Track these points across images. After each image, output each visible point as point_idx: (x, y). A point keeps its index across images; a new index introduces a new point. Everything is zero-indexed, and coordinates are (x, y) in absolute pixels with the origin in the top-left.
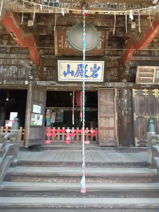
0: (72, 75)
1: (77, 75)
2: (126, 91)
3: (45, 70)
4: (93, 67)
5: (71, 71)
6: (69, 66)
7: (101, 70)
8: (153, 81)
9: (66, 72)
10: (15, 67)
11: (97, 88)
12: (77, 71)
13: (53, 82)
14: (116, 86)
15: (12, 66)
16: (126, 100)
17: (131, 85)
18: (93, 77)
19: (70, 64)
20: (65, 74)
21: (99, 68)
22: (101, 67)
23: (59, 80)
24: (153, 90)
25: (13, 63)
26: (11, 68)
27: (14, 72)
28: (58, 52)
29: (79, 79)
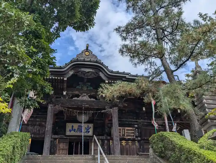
0: (74, 131)
1: (77, 131)
2: (106, 141)
3: (57, 128)
4: (87, 127)
5: (74, 129)
6: (73, 126)
7: (91, 129)
8: (121, 136)
9: (71, 130)
10: (38, 126)
11: (89, 139)
12: (78, 129)
13: (62, 136)
14: (100, 138)
15: (36, 126)
16: (106, 147)
17: (109, 138)
18: (87, 133)
19: (73, 125)
20: (70, 131)
21: (90, 127)
22: (91, 127)
23: (66, 134)
24: (122, 141)
25: (37, 124)
26: (36, 127)
27: (38, 130)
28: (67, 118)
29: (78, 134)
